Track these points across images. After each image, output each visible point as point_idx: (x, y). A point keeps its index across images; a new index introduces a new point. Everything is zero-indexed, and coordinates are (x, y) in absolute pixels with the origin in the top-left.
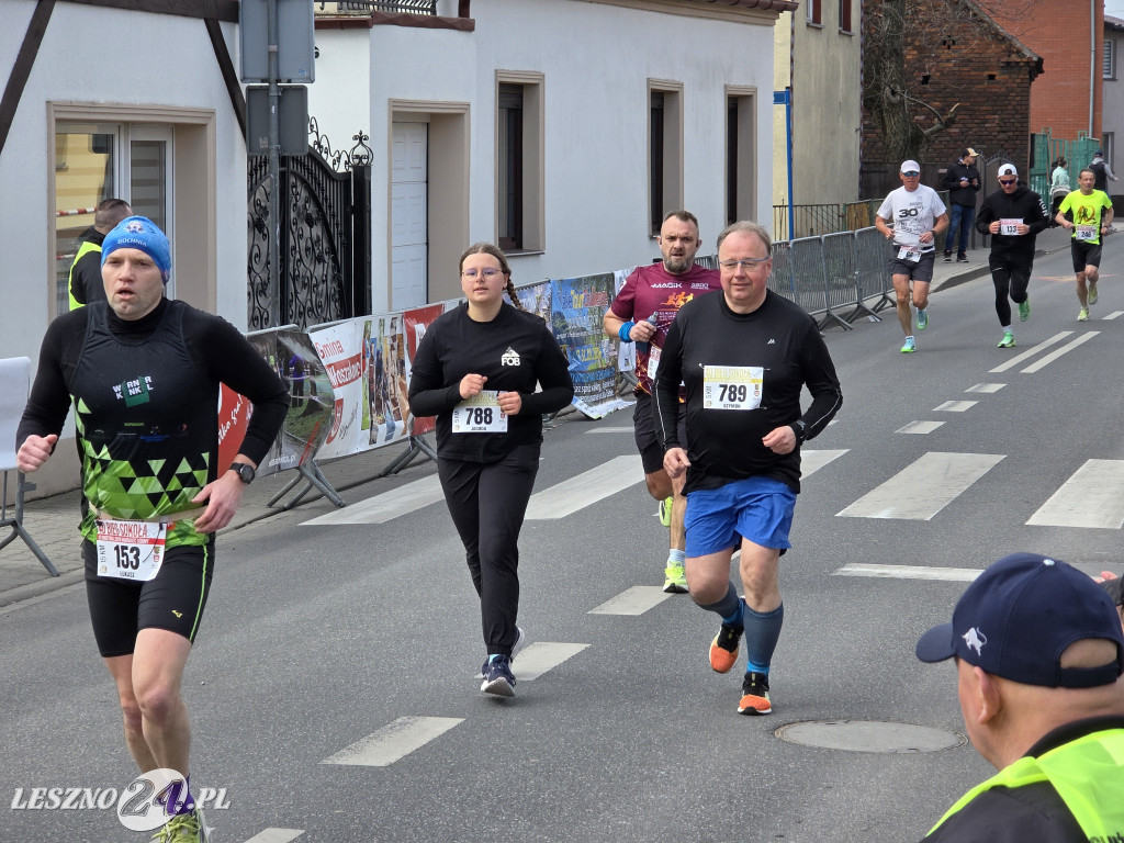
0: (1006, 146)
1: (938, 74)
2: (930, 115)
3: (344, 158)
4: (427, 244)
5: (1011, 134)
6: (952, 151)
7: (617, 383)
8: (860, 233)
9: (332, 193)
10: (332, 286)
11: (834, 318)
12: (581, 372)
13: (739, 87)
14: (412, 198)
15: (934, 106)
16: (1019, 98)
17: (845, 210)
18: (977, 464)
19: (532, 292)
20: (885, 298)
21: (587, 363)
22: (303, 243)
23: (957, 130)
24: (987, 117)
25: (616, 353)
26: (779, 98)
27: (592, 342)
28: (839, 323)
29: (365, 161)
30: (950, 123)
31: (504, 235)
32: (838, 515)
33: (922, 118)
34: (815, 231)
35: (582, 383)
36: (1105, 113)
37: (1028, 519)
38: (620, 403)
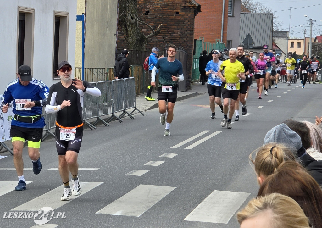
0: (183, 44)
1: (153, 10)
2: (149, 29)
5: (185, 39)
8: (113, 82)
11: (101, 120)
13: (61, 12)
15: (151, 25)
17: (108, 70)
18: (164, 191)
20: (125, 112)
23: (161, 36)
24: (175, 31)
26: (79, 18)
28: (103, 123)
30: (157, 33)
33: (145, 30)
34: (94, 80)
36: (229, 32)
37: (185, 217)
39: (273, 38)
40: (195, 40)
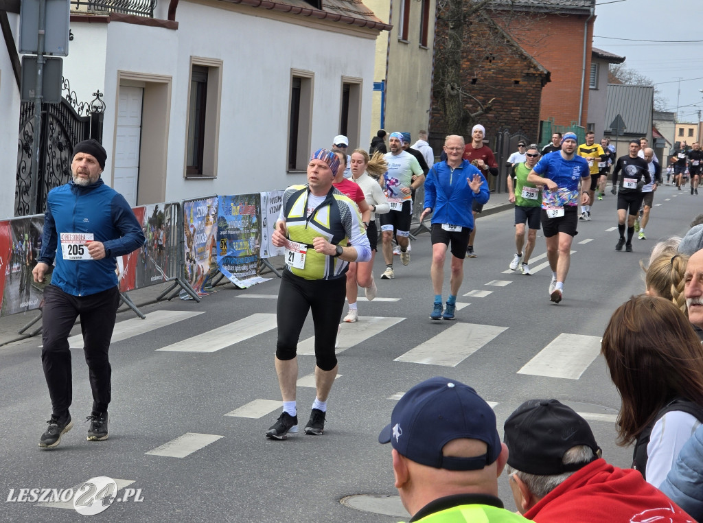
0: (524, 127)
1: (483, 78)
2: (476, 104)
3: (86, 107)
4: (139, 167)
5: (527, 120)
7: (258, 266)
9: (77, 129)
12: (235, 257)
13: (352, 78)
14: (130, 136)
15: (478, 99)
16: (533, 97)
18: (489, 333)
19: (205, 202)
21: (239, 251)
22: (55, 162)
23: (493, 115)
24: (513, 108)
25: (259, 246)
26: (377, 86)
27: (243, 239)
29: (100, 110)
30: (488, 110)
31: (191, 164)
32: (396, 360)
33: (471, 106)
35: (236, 265)
36: (590, 110)
37: (519, 370)
38: (259, 279)
39: (654, 122)
40: (542, 122)
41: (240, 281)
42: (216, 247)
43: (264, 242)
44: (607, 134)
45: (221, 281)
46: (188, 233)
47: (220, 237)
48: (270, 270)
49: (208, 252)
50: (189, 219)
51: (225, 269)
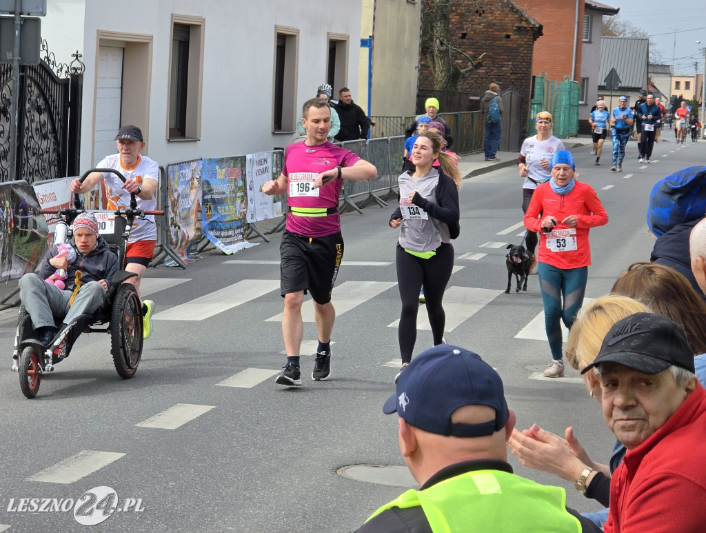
0: (516, 83)
1: (472, 33)
2: (466, 60)
3: (65, 69)
5: (519, 75)
6: (479, 85)
7: (245, 230)
9: (56, 92)
10: (53, 156)
12: (221, 222)
13: (338, 35)
14: (110, 98)
15: (469, 54)
16: (525, 52)
17: (405, 120)
18: (484, 296)
19: (189, 165)
21: (225, 216)
22: (34, 126)
23: (484, 71)
24: (504, 63)
25: (245, 210)
26: (364, 43)
27: (229, 202)
30: (478, 66)
31: (173, 127)
32: (389, 326)
33: (460, 61)
34: (384, 134)
35: (221, 230)
36: (583, 64)
37: (516, 334)
38: (247, 244)
39: (650, 75)
41: (226, 247)
42: (201, 212)
43: (250, 206)
44: (601, 88)
45: (207, 247)
46: (172, 198)
47: (205, 202)
48: (257, 234)
49: (193, 217)
50: (173, 183)
51: (211, 234)
